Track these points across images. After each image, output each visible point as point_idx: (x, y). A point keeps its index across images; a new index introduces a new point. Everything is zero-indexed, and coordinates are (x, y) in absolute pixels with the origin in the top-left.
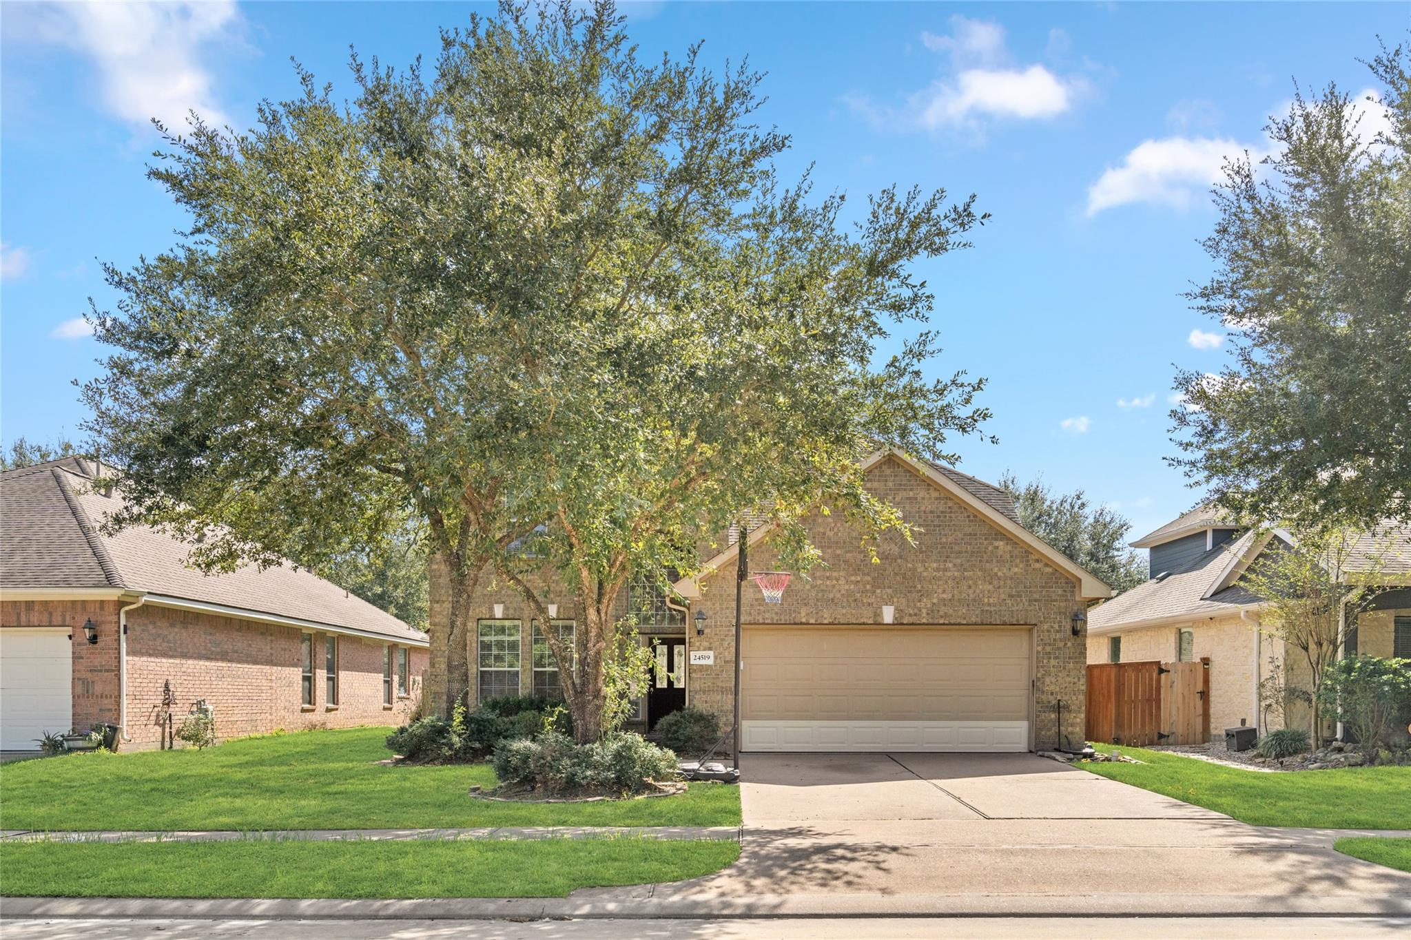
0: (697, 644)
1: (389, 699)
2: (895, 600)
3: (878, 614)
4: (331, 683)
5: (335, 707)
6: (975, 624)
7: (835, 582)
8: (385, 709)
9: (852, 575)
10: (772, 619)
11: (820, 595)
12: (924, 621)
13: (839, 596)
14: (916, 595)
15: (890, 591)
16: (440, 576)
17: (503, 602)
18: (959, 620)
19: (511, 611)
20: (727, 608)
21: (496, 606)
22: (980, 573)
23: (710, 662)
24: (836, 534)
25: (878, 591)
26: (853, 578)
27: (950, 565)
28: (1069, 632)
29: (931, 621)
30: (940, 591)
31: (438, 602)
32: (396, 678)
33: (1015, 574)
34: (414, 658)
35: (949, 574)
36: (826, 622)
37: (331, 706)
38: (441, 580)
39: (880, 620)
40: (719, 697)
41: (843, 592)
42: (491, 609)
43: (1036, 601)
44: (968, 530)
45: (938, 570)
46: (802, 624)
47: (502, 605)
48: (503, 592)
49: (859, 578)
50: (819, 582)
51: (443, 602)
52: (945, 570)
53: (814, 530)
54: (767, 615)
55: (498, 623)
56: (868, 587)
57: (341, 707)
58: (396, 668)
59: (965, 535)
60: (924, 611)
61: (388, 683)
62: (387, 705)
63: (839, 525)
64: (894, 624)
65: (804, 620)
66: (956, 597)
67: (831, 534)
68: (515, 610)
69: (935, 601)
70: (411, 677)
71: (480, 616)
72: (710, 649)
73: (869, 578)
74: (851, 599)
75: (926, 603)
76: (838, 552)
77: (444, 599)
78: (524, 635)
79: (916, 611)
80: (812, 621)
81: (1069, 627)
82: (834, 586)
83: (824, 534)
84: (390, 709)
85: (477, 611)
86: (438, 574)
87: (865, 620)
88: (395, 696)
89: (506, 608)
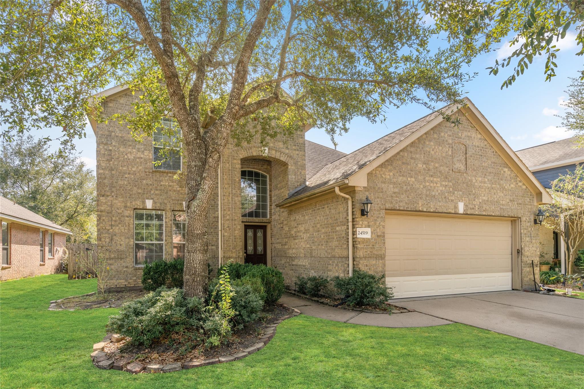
0: (361, 223)
1: (43, 259)
2: (463, 199)
3: (456, 207)
4: (5, 251)
5: (9, 266)
6: (498, 216)
7: (435, 185)
8: (41, 265)
9: (443, 181)
10: (404, 207)
11: (428, 192)
12: (477, 213)
13: (437, 194)
14: (472, 197)
15: (461, 193)
16: (105, 178)
17: (152, 199)
18: (491, 213)
19: (158, 205)
20: (378, 197)
21: (147, 201)
22: (498, 186)
23: (368, 236)
24: (435, 153)
25: (456, 192)
26: (444, 183)
27: (487, 180)
28: (533, 223)
29: (480, 213)
30: (483, 195)
31: (103, 196)
32: (47, 249)
33: (512, 188)
34: (57, 238)
35: (486, 185)
36: (432, 211)
37: (5, 266)
38: (106, 181)
39: (457, 212)
40: (374, 262)
41: (439, 191)
42: (144, 203)
43: (520, 204)
44: (493, 160)
45: (481, 182)
46: (420, 211)
47: (151, 201)
48: (152, 192)
49: (447, 184)
50: (427, 184)
51: (108, 196)
52: (485, 183)
53: (425, 149)
54: (401, 204)
55: (148, 212)
56: (451, 189)
57: (12, 266)
58: (47, 243)
59: (492, 162)
60: (477, 207)
61: (43, 251)
62: (42, 263)
63: (436, 147)
64: (463, 214)
65: (420, 209)
66: (489, 200)
67: (433, 153)
68: (161, 204)
69: (481, 201)
70: (55, 248)
71: (136, 207)
72: (369, 226)
73: (451, 184)
74: (443, 197)
75: (477, 202)
76: (437, 165)
77: (109, 194)
78: (167, 220)
79: (473, 206)
80: (425, 210)
81: (532, 220)
82: (435, 187)
83: (429, 152)
84: (44, 265)
85: (134, 203)
86: (103, 176)
87: (450, 211)
88: (46, 258)
89: (154, 203)
